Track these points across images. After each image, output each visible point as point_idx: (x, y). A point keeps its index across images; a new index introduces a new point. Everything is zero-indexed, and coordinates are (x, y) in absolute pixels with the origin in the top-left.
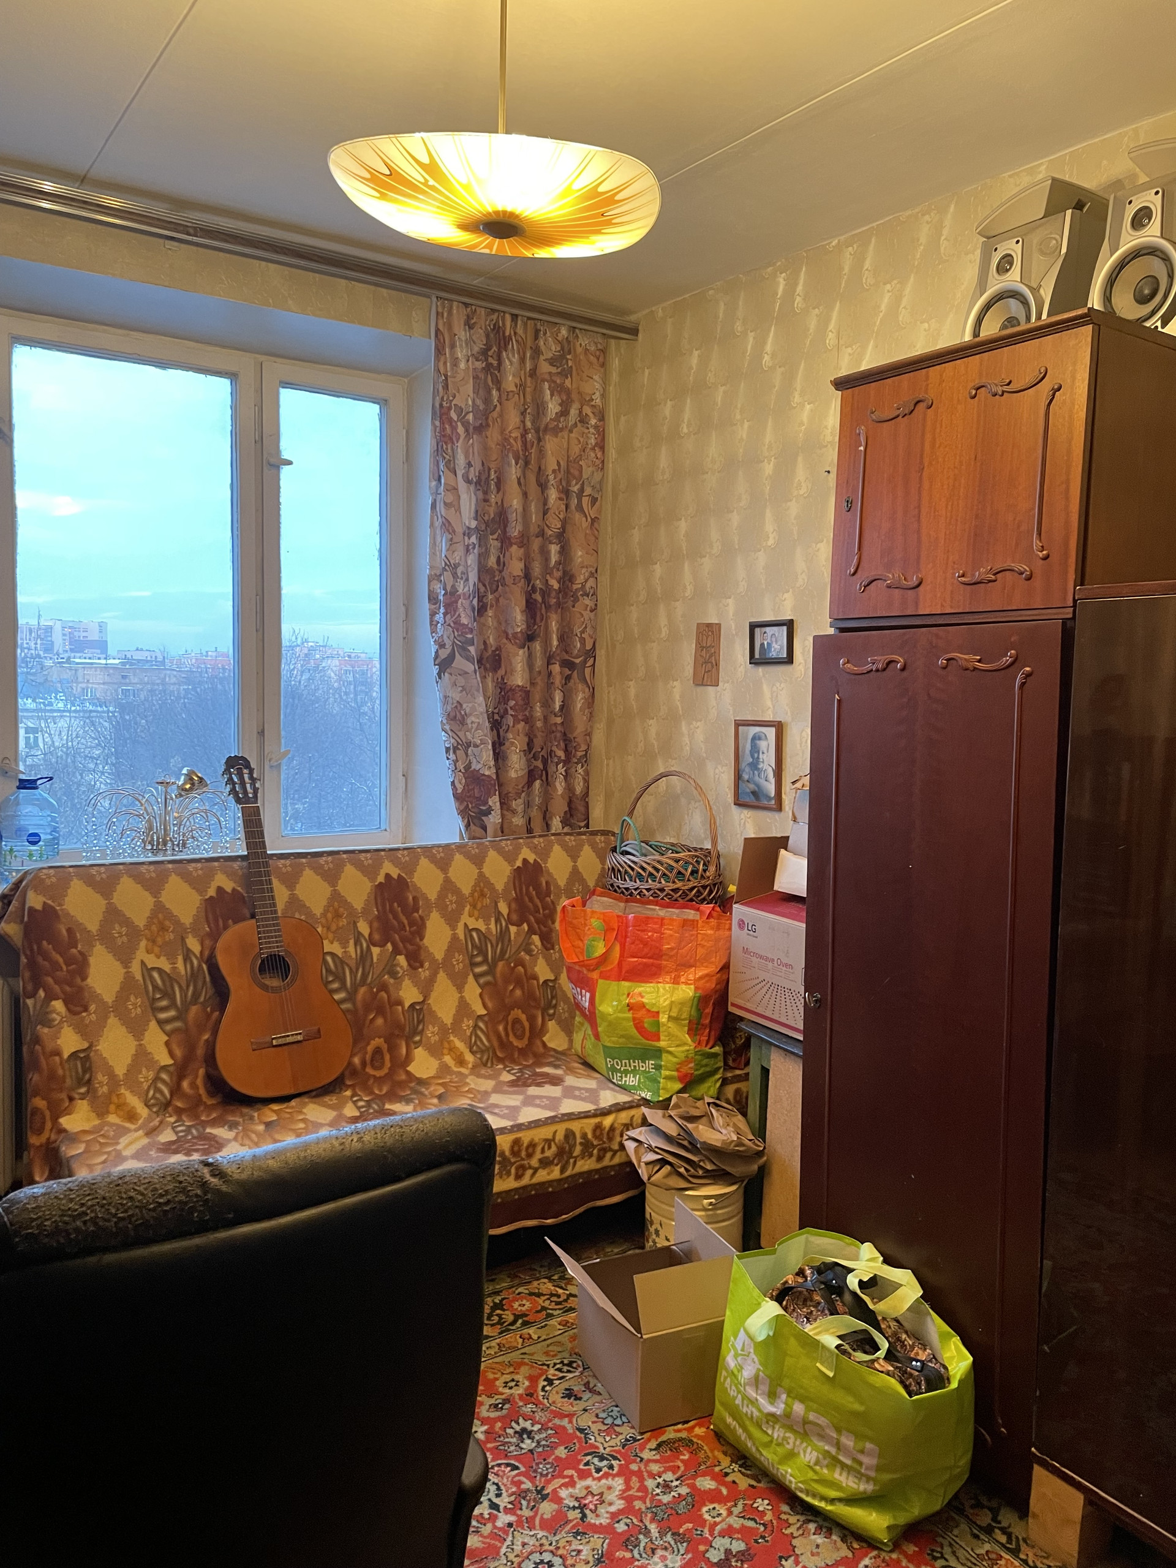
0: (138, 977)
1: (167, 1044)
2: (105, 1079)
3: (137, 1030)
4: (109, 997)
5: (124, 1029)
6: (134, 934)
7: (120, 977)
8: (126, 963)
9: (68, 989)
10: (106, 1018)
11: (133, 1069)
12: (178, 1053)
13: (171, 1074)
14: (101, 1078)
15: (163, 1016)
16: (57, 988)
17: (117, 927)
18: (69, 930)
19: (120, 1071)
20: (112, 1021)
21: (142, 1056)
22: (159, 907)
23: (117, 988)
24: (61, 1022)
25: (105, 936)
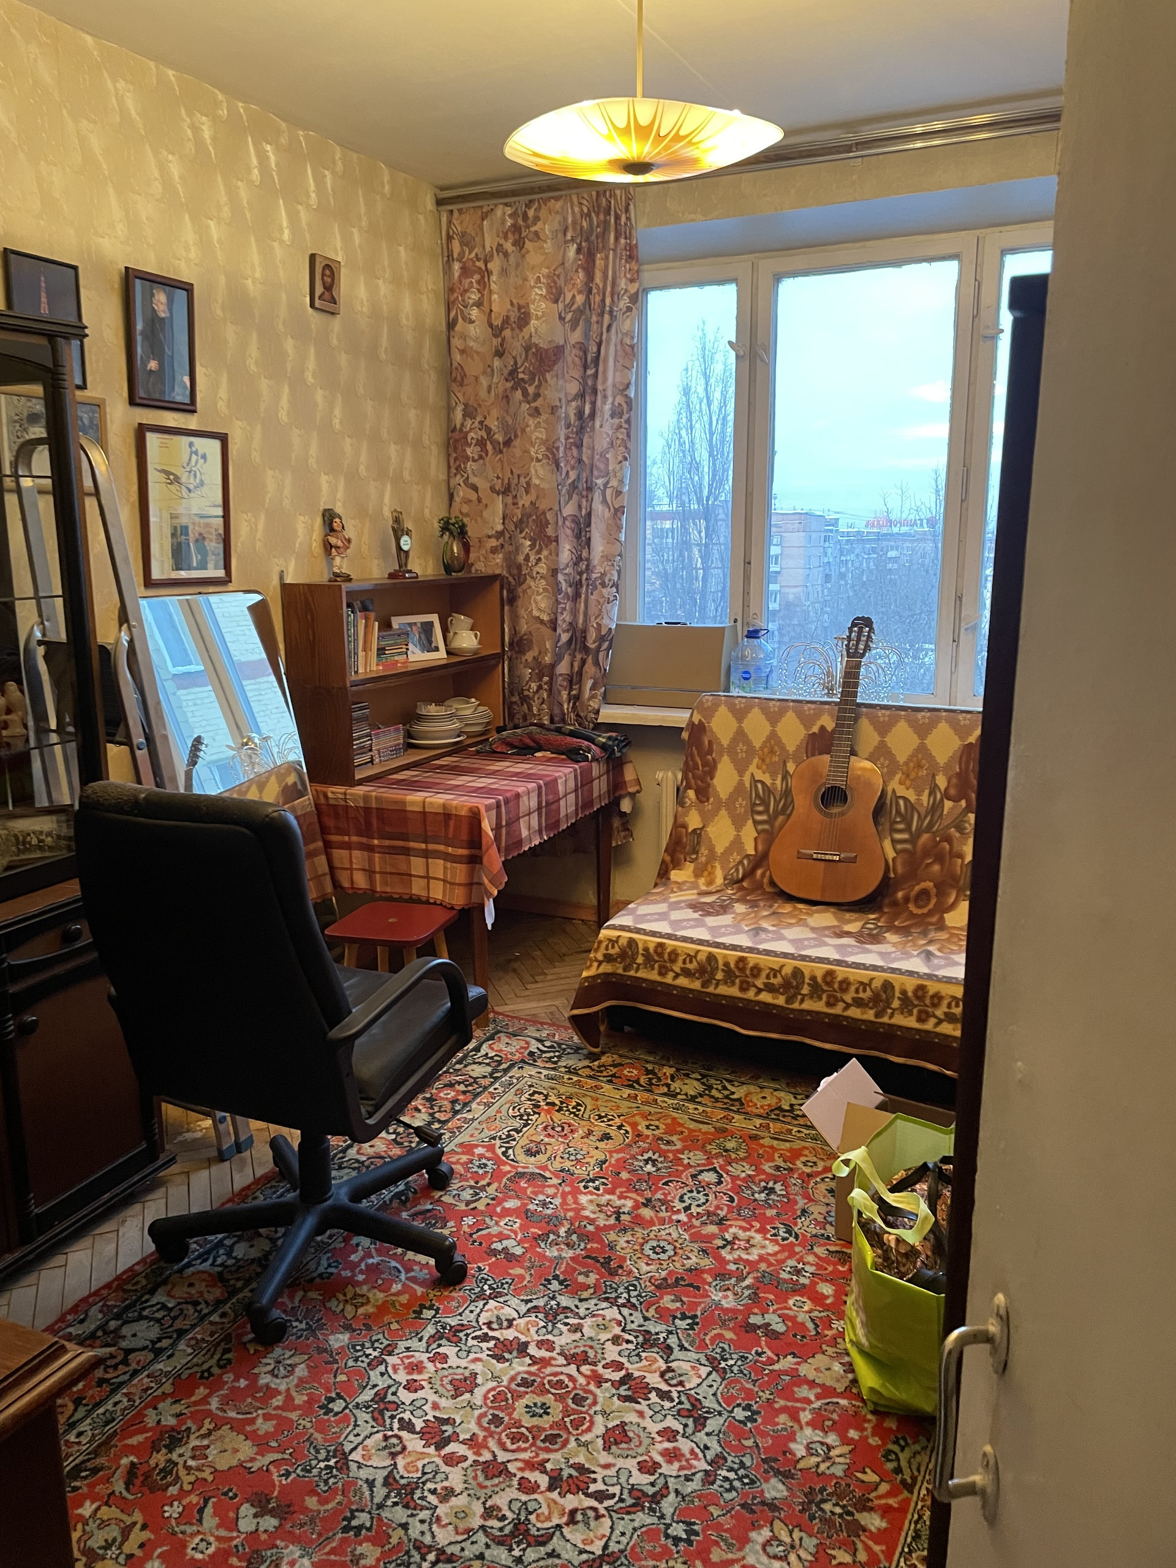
0: (747, 785)
1: (756, 839)
2: (706, 852)
3: (738, 824)
4: (724, 795)
5: (730, 821)
6: (751, 751)
7: (735, 783)
8: (741, 773)
9: (699, 783)
10: (718, 809)
11: (728, 852)
12: (760, 848)
13: (749, 862)
14: (704, 851)
15: (758, 818)
16: (693, 781)
17: (741, 745)
18: (710, 742)
19: (719, 850)
20: (723, 812)
21: (737, 843)
22: (773, 735)
23: (731, 790)
24: (690, 805)
25: (731, 751)
